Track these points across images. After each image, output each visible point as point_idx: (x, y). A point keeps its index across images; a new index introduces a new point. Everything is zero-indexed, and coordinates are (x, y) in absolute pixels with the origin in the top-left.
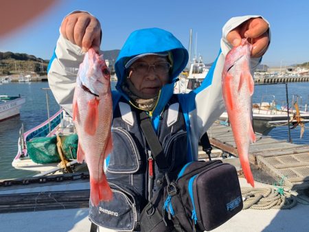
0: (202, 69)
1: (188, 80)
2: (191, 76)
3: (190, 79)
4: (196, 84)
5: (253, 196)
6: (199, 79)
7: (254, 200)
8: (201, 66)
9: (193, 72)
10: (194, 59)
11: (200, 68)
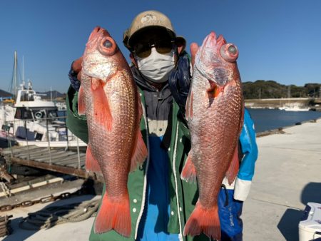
0: (32, 96)
1: (15, 109)
2: (19, 104)
3: (18, 108)
4: (26, 113)
5: (93, 206)
6: (30, 108)
7: (94, 209)
8: (31, 92)
9: (21, 100)
10: (22, 85)
11: (30, 95)
